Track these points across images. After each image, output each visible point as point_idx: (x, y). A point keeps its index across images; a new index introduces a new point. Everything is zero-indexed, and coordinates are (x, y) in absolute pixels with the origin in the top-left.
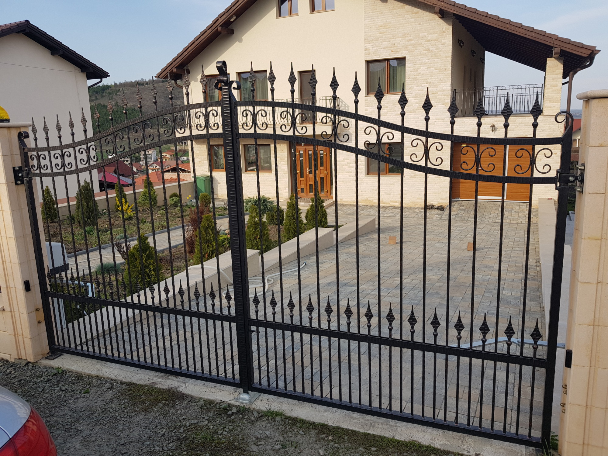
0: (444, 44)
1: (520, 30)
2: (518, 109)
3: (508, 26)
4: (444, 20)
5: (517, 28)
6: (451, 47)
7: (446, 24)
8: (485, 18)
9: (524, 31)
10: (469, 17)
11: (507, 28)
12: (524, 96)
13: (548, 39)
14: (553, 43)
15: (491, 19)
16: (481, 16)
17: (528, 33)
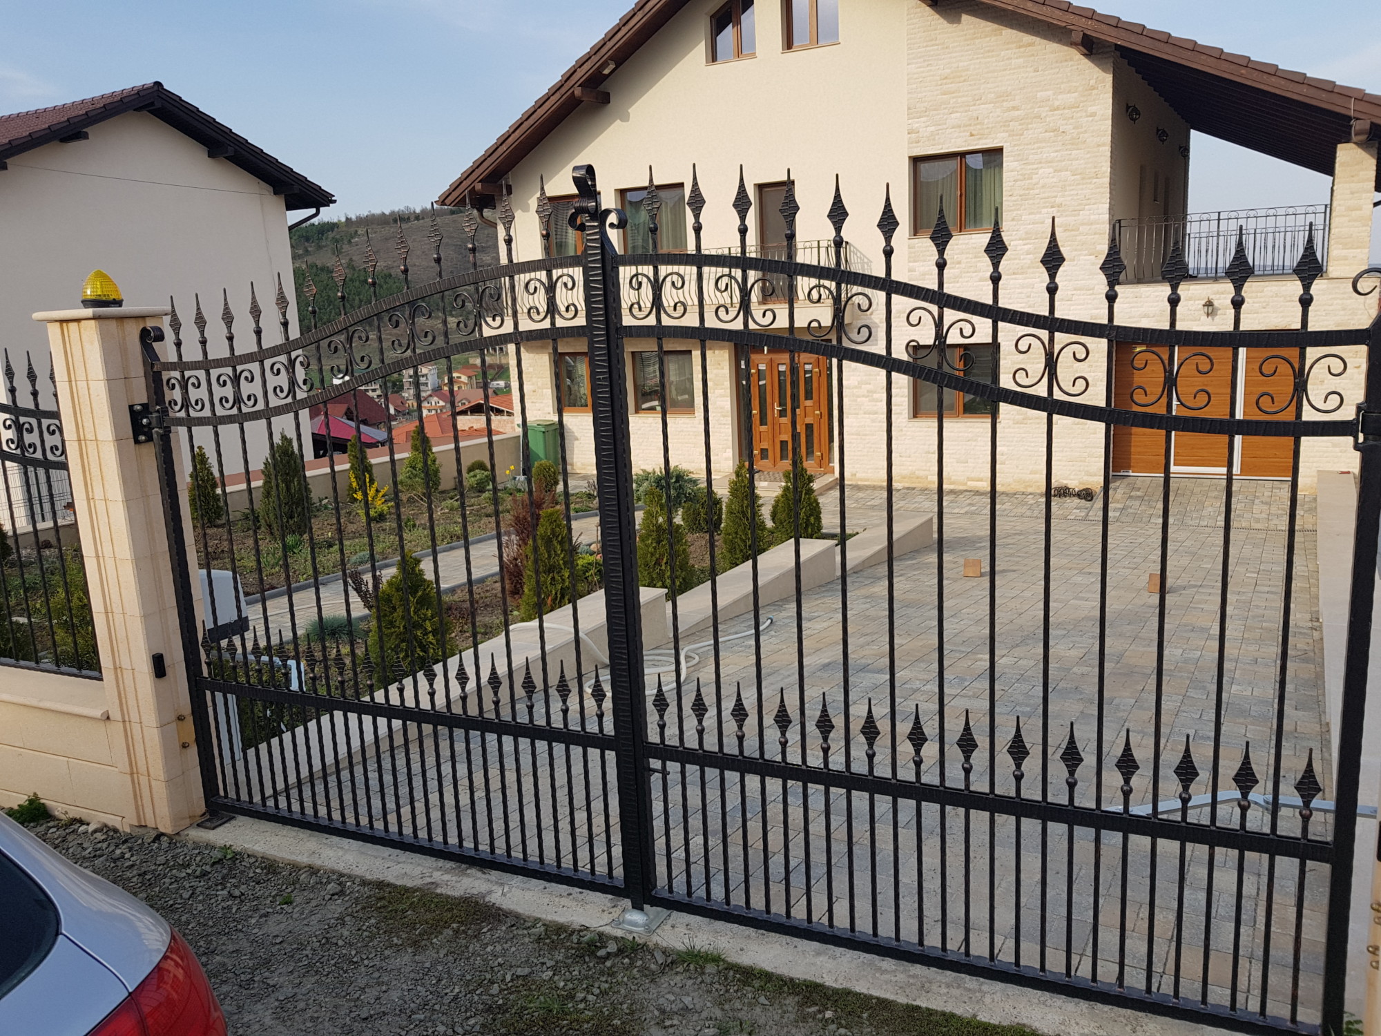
0: (1093, 115)
1: (1273, 79)
2: (1269, 263)
3: (1243, 71)
4: (1093, 61)
5: (1265, 76)
6: (1109, 122)
7: (1097, 69)
8: (1190, 53)
9: (1283, 82)
10: (1151, 52)
11: (1241, 76)
12: (1282, 234)
13: (1339, 100)
14: (1352, 108)
15: (1204, 57)
16: (1181, 50)
17: (1292, 86)
